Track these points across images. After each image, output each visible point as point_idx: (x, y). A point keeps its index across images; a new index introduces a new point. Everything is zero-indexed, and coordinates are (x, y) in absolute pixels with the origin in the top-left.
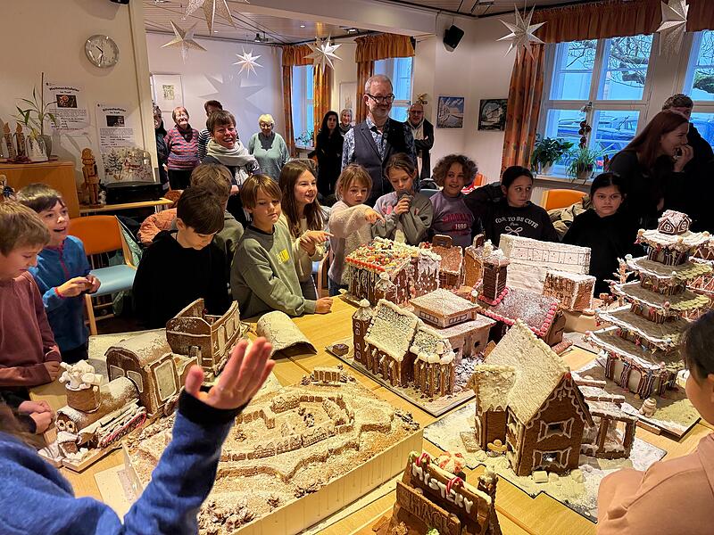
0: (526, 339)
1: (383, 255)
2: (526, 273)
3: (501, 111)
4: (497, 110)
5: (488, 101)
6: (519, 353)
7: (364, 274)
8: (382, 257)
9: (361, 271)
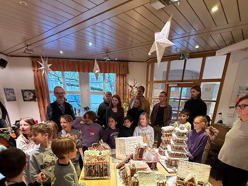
0: (188, 164)
1: (103, 157)
2: (131, 148)
3: (32, 94)
4: (30, 94)
5: (25, 90)
6: (188, 168)
7: (96, 166)
8: (102, 158)
9: (94, 166)
